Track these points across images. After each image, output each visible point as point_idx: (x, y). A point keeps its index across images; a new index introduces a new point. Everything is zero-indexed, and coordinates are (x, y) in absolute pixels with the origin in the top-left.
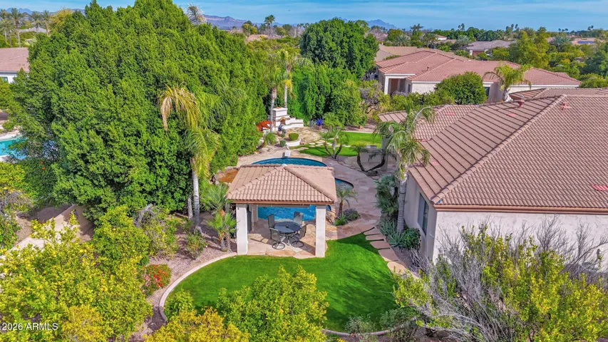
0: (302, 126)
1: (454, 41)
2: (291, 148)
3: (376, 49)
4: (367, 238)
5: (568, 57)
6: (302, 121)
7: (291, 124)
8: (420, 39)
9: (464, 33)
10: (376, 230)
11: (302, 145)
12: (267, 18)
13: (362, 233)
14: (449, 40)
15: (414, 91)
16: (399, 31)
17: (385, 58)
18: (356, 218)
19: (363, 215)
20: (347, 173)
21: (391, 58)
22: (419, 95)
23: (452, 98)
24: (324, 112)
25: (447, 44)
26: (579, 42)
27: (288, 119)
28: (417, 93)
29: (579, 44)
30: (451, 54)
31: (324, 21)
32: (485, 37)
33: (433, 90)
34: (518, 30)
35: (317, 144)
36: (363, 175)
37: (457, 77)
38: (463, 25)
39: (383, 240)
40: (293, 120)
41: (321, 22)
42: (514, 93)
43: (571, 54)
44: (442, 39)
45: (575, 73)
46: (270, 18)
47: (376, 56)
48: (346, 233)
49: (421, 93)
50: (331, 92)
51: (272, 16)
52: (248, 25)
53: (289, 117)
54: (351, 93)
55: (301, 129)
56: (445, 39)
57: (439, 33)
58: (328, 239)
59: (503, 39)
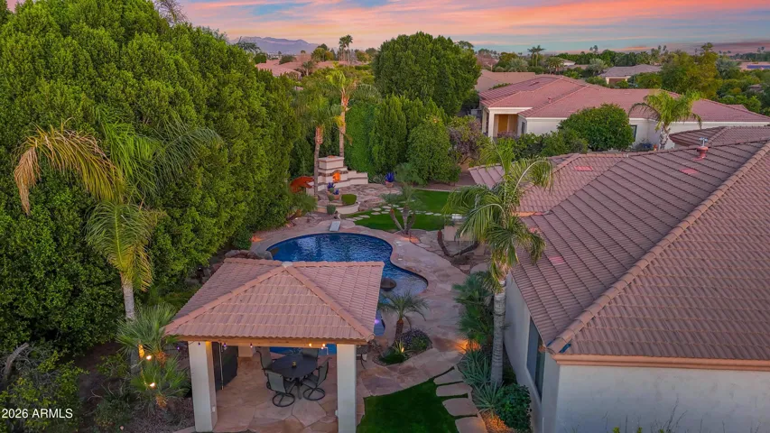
0: (365, 182)
1: (584, 67)
2: (344, 217)
3: (477, 74)
4: (439, 393)
5: (739, 85)
6: (365, 175)
7: (349, 180)
8: (540, 64)
9: (598, 56)
10: (457, 375)
11: (361, 212)
12: (343, 39)
13: (431, 380)
14: (578, 66)
15: (528, 131)
16: (513, 56)
17: (492, 87)
18: (425, 348)
19: (438, 340)
20: (422, 259)
21: (500, 86)
22: (536, 138)
23: (583, 141)
24: (398, 162)
25: (575, 70)
26: (749, 67)
27: (345, 172)
28: (533, 135)
29: (750, 70)
30: (581, 81)
31: (404, 36)
32: (625, 61)
33: (556, 130)
34: (666, 53)
35: (384, 210)
36: (445, 263)
37: (591, 111)
38: (596, 48)
39: (465, 396)
40: (353, 174)
41: (400, 37)
42: (676, 134)
43: (742, 81)
44: (568, 64)
45: (754, 105)
46: (346, 40)
47: (476, 83)
48: (403, 381)
49: (538, 135)
50: (409, 133)
51: (349, 37)
52: (321, 49)
53: (346, 169)
54: (436, 134)
55: (364, 187)
56: (573, 64)
57: (564, 56)
58: (368, 393)
59: (648, 63)
